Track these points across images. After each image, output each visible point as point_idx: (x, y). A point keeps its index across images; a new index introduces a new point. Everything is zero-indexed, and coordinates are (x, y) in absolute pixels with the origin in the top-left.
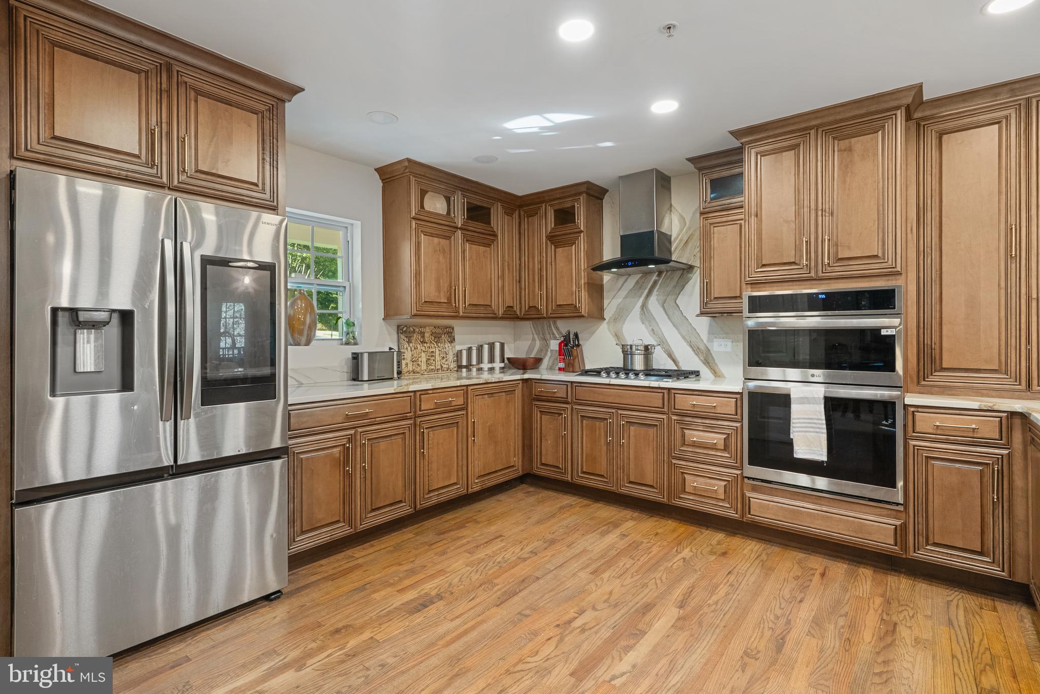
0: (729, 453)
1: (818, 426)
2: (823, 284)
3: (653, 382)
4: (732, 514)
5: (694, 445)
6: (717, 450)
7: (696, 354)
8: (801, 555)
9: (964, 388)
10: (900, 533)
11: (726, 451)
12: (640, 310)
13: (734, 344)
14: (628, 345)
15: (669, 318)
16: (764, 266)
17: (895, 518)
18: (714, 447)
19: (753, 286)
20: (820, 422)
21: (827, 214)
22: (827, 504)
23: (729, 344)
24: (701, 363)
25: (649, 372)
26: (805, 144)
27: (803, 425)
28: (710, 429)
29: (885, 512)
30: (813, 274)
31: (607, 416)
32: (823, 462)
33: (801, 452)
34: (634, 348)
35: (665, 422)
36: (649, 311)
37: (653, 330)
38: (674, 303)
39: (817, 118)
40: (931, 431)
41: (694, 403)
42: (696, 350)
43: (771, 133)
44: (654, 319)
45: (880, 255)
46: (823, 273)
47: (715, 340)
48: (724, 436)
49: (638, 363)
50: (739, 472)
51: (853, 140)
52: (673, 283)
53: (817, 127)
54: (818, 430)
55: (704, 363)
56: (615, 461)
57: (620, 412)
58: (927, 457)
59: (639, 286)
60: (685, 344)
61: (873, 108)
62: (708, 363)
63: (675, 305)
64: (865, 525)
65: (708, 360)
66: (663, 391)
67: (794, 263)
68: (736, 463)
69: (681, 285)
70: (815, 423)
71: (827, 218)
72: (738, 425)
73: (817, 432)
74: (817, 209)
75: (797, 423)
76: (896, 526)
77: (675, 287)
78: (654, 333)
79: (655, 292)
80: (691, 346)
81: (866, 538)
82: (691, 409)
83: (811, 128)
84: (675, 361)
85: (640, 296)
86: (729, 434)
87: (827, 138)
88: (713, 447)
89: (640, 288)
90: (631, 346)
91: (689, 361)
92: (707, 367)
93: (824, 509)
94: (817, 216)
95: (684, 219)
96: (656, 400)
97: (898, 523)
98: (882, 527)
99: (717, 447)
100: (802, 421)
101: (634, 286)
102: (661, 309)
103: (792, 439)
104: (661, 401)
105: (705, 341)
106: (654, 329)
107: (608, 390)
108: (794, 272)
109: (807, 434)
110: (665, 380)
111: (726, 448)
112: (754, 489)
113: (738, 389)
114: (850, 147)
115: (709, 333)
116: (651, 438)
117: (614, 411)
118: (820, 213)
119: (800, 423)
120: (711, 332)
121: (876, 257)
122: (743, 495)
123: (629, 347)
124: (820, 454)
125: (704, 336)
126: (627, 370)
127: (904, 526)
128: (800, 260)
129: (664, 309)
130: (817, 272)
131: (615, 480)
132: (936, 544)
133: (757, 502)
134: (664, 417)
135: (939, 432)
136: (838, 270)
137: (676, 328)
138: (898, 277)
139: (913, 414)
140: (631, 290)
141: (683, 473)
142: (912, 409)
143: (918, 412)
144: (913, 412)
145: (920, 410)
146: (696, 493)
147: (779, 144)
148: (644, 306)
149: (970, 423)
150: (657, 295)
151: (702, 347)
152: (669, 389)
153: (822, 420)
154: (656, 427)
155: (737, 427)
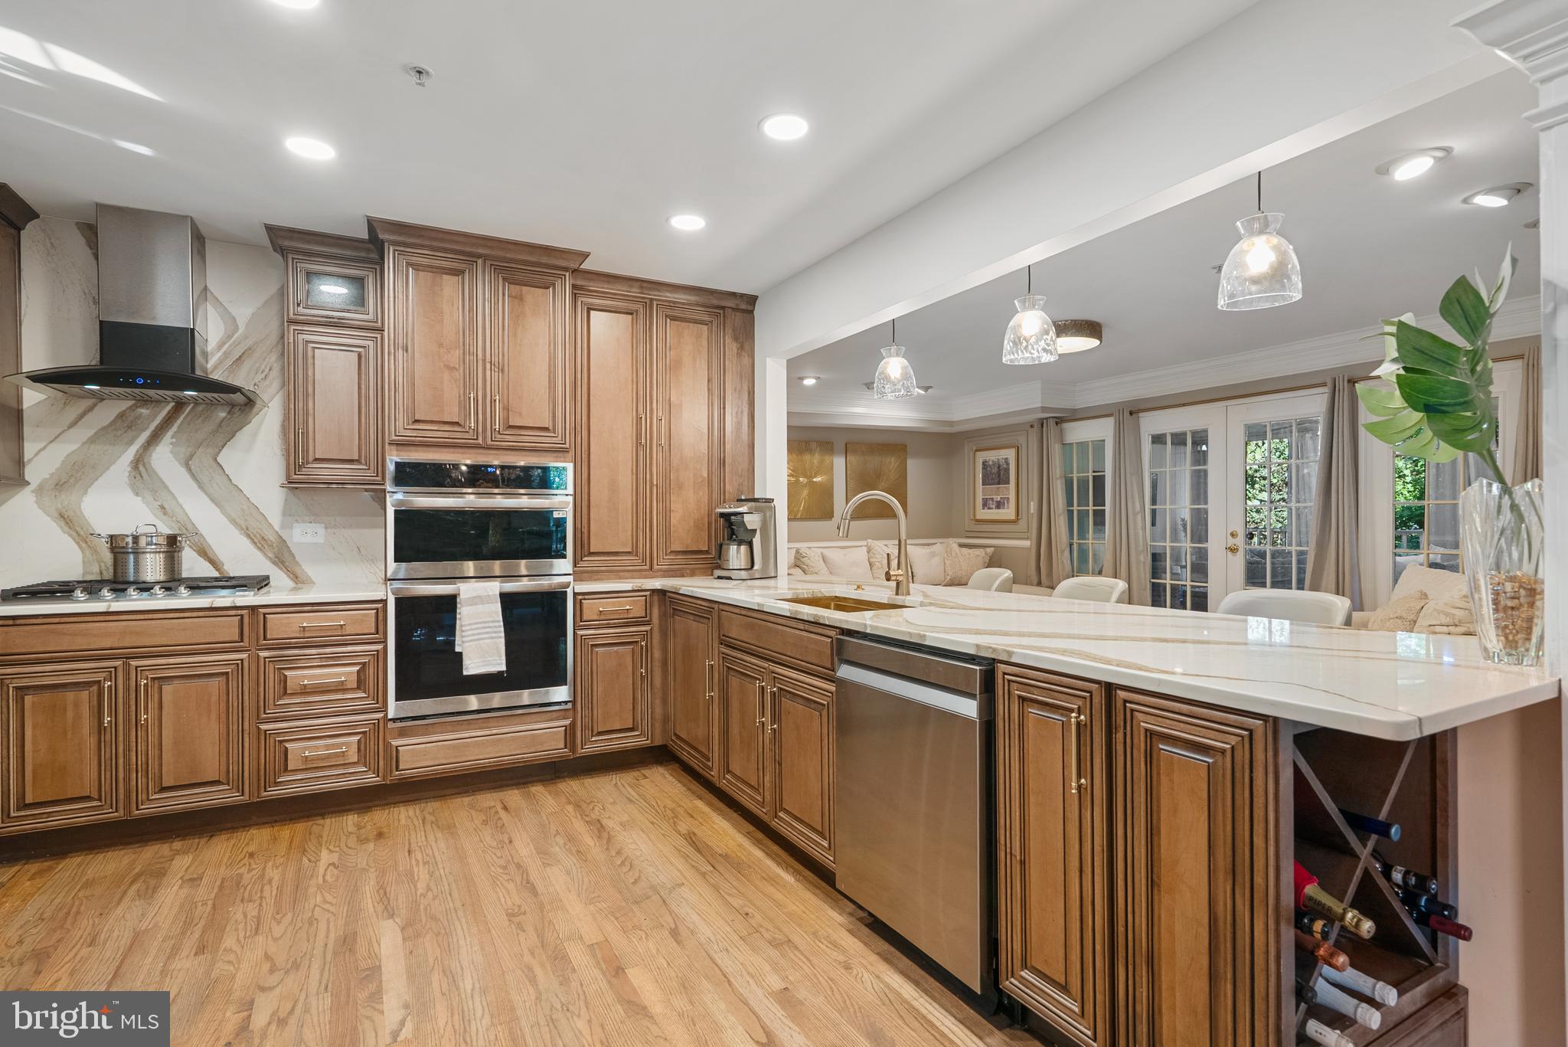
0: (365, 692)
1: (495, 629)
2: (489, 454)
3: (185, 600)
4: (371, 779)
5: (305, 691)
6: (345, 690)
7: (259, 549)
8: (466, 800)
9: (607, 571)
10: (570, 732)
11: (360, 690)
12: (129, 469)
13: (329, 530)
14: (127, 536)
15: (201, 487)
16: (417, 421)
17: (564, 718)
18: (341, 688)
19: (400, 448)
20: (496, 624)
21: (496, 370)
22: (496, 724)
23: (320, 529)
24: (268, 563)
25: (172, 582)
26: (471, 274)
27: (476, 632)
28: (335, 661)
29: (555, 715)
30: (480, 441)
31: (100, 677)
32: (501, 673)
33: (472, 667)
34: (143, 542)
35: (246, 664)
36: (153, 473)
37: (162, 507)
38: (211, 461)
39: (486, 246)
40: (595, 618)
41: (305, 625)
42: (260, 542)
43: (427, 243)
44: (166, 487)
45: (551, 428)
46: (492, 441)
47: (295, 525)
48: (357, 668)
49: (153, 568)
50: (381, 715)
51: (525, 289)
52: (209, 427)
53: (485, 258)
54: (493, 635)
55: (274, 563)
56: (121, 761)
57: (134, 663)
58: (592, 645)
59: (124, 424)
60: (237, 532)
61: (544, 260)
62: (283, 562)
63: (215, 465)
64: (538, 735)
65: (282, 556)
66: (239, 612)
67: (457, 423)
68: (377, 703)
69: (227, 433)
70: (490, 627)
71: (497, 374)
72: (380, 647)
73: (493, 638)
74: (484, 360)
75: (468, 630)
76: (566, 726)
77: (214, 432)
78: (165, 513)
79: (168, 438)
80: (248, 536)
81: (539, 750)
82: (298, 635)
83: (479, 256)
84: (214, 563)
85: (131, 443)
86: (364, 664)
87: (496, 276)
88: (340, 688)
89: (129, 427)
90: (136, 539)
91: (243, 558)
92: (281, 569)
93: (494, 732)
94: (484, 369)
95: (235, 319)
96: (228, 629)
97: (567, 722)
98: (553, 732)
99: (345, 687)
100: (474, 627)
101: (114, 422)
102: (183, 470)
103: (460, 654)
104: (237, 631)
105: (277, 528)
106: (166, 507)
107: (103, 624)
108: (458, 435)
109: (481, 642)
110: (237, 593)
111: (361, 684)
112: (403, 733)
113: (379, 595)
114: (521, 295)
115: (284, 515)
116: (214, 698)
117: (118, 663)
118: (488, 366)
119: (472, 629)
120: (287, 512)
121: (546, 429)
122: (388, 745)
123: (130, 540)
124: (498, 664)
125: (275, 518)
126: (119, 585)
127: (573, 725)
128: (465, 421)
129: (189, 470)
130: (484, 438)
131: (121, 796)
132: (600, 733)
133: (409, 750)
134: (244, 656)
135: (602, 618)
136: (509, 439)
137: (216, 504)
138: (566, 454)
139: (581, 602)
140: (104, 428)
141: (281, 742)
142: (580, 597)
143: (585, 599)
144: (581, 600)
145: (586, 597)
146: (309, 766)
147: (439, 262)
148: (139, 463)
149: (625, 604)
150: (172, 443)
151: (271, 537)
152: (253, 609)
153: (499, 621)
154: (225, 677)
155: (377, 651)
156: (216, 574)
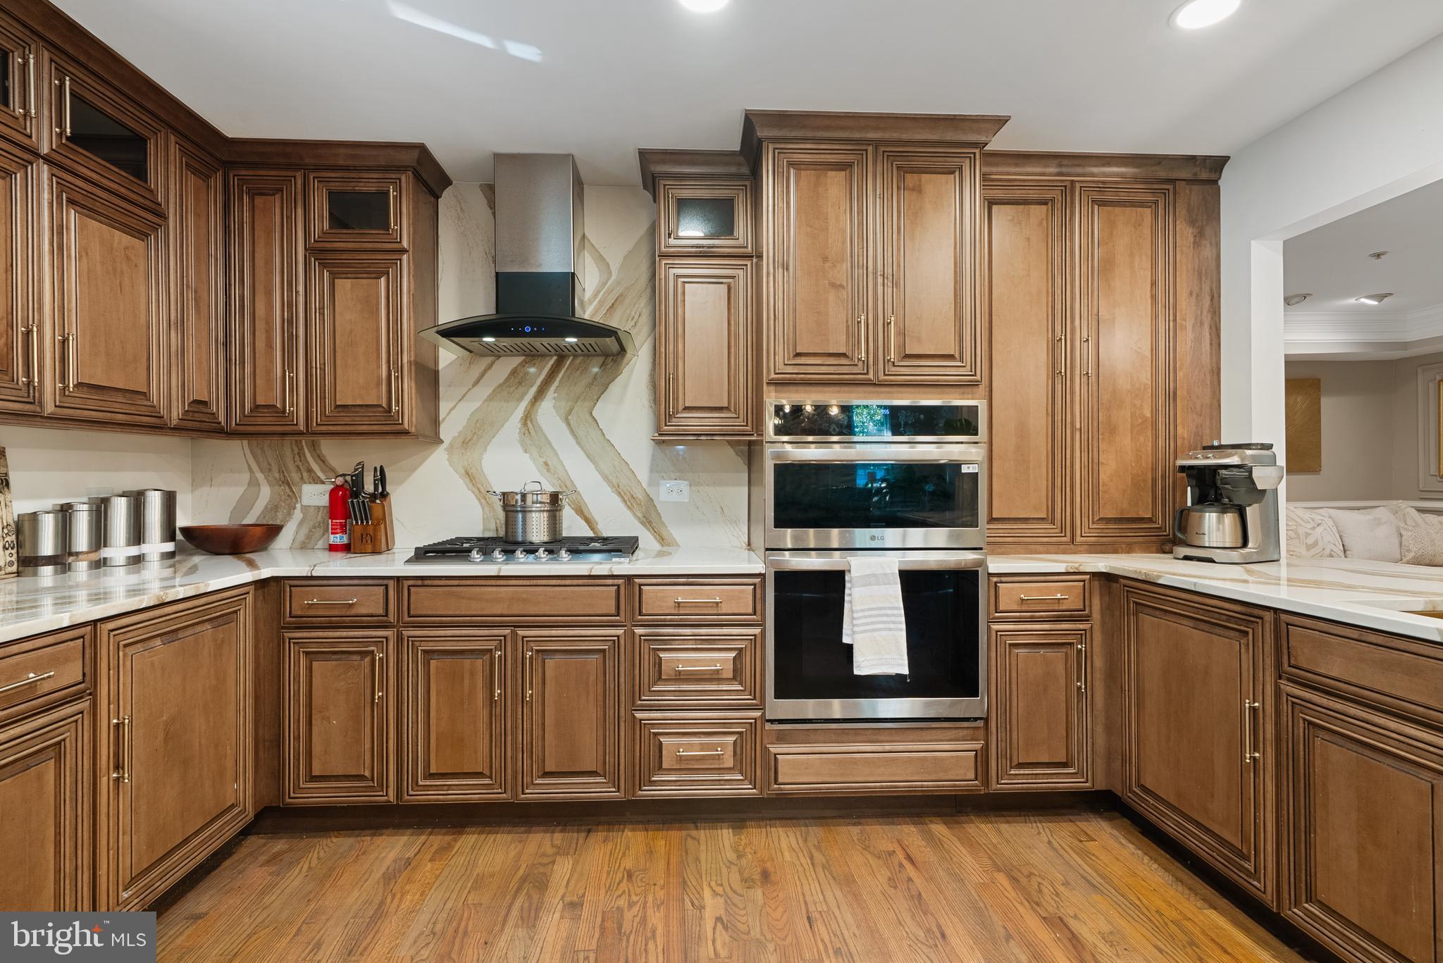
0: (741, 684)
1: (893, 619)
2: (882, 392)
3: (566, 565)
4: (747, 790)
5: (680, 677)
6: (720, 680)
7: (629, 508)
8: (855, 830)
10: (982, 759)
11: (736, 680)
12: (519, 425)
13: (693, 488)
14: (517, 494)
15: (578, 443)
16: (798, 355)
17: (972, 739)
18: (716, 677)
19: (780, 388)
20: (895, 612)
21: (890, 284)
22: (888, 738)
23: (686, 488)
24: (637, 523)
25: (556, 544)
26: (860, 166)
27: (869, 620)
28: (708, 644)
29: (962, 733)
30: (871, 376)
31: (491, 645)
32: (900, 677)
33: (864, 665)
34: (529, 499)
35: (622, 642)
36: (538, 429)
37: (546, 464)
38: (588, 416)
39: (876, 128)
40: (1015, 607)
41: (680, 600)
42: (629, 500)
43: (810, 134)
44: (550, 444)
45: (957, 356)
46: (885, 375)
47: (662, 482)
48: (733, 654)
49: (538, 529)
50: (757, 714)
51: (925, 177)
52: (586, 380)
53: (877, 143)
54: (892, 626)
55: (642, 523)
56: (509, 738)
57: (521, 632)
58: (1010, 645)
59: (516, 379)
60: (609, 489)
61: (950, 136)
62: (650, 523)
63: (590, 419)
64: (943, 759)
65: (649, 516)
66: (616, 582)
67: (844, 355)
68: (755, 699)
69: (601, 386)
70: (887, 615)
71: (890, 290)
72: (757, 631)
73: (890, 629)
74: (875, 273)
75: (859, 618)
76: (976, 751)
77: (590, 385)
78: (548, 470)
79: (551, 393)
80: (619, 494)
81: (943, 778)
82: (673, 612)
83: (869, 142)
84: (588, 521)
85: (520, 399)
86: (740, 650)
87: (890, 165)
88: (714, 677)
89: (520, 383)
90: (524, 496)
91: (617, 522)
92: (649, 530)
93: (888, 748)
94: (875, 284)
95: (608, 265)
96: (604, 600)
97: (978, 745)
98: (961, 757)
99: (720, 676)
100: (867, 613)
101: (507, 379)
102: (564, 425)
103: (850, 647)
104: (613, 603)
105: (645, 485)
106: (549, 463)
107: (494, 589)
108: (844, 370)
109: (876, 634)
110: (614, 559)
111: (737, 675)
112: (782, 738)
113: (759, 568)
114: (920, 186)
115: (652, 471)
116: (592, 678)
117: (507, 631)
118: (880, 280)
119: (865, 617)
120: (653, 469)
121: (951, 357)
122: (766, 750)
123: (519, 497)
124: (899, 664)
125: (643, 474)
126: (509, 543)
127: (986, 748)
128: (853, 352)
129: (569, 424)
130: (876, 372)
131: (509, 777)
132: (1021, 765)
133: (789, 761)
134: (620, 632)
135: (1024, 608)
136: (906, 371)
137: (591, 461)
138: (975, 389)
139: (996, 586)
140: (500, 386)
141: (656, 734)
142: (995, 579)
143: (1001, 582)
144: (996, 583)
145: (1004, 579)
146: (683, 767)
147: (822, 156)
148: (527, 418)
149: (1056, 592)
150: (554, 398)
151: (639, 495)
152: (629, 578)
153: (898, 609)
154: (602, 654)
155: (755, 635)
156: (591, 534)
